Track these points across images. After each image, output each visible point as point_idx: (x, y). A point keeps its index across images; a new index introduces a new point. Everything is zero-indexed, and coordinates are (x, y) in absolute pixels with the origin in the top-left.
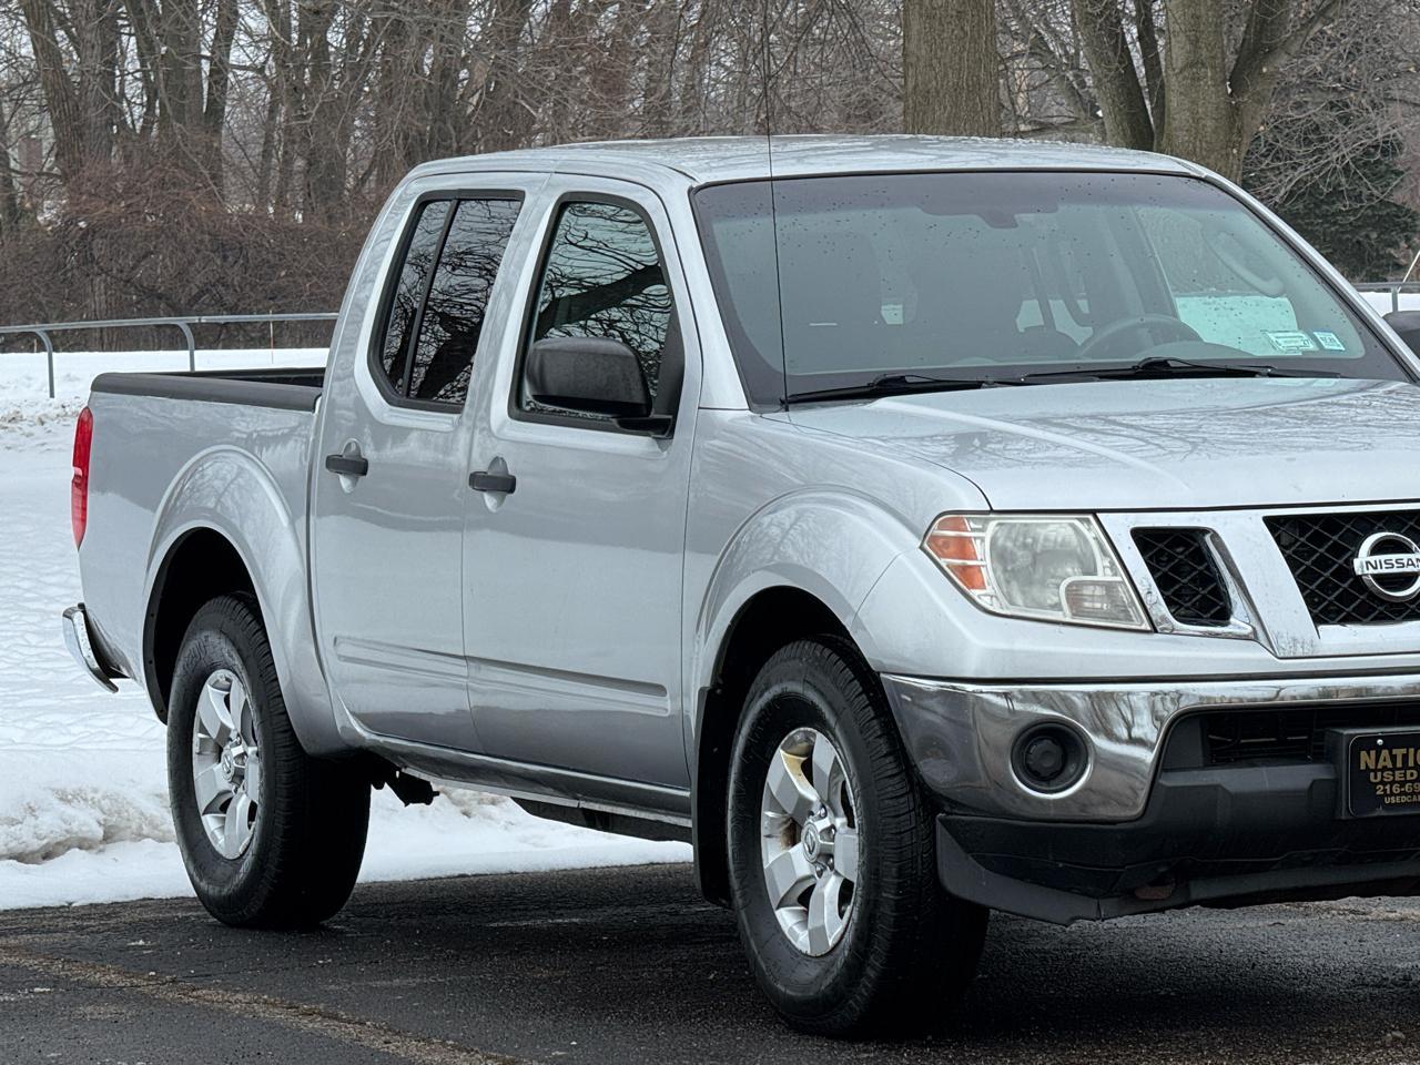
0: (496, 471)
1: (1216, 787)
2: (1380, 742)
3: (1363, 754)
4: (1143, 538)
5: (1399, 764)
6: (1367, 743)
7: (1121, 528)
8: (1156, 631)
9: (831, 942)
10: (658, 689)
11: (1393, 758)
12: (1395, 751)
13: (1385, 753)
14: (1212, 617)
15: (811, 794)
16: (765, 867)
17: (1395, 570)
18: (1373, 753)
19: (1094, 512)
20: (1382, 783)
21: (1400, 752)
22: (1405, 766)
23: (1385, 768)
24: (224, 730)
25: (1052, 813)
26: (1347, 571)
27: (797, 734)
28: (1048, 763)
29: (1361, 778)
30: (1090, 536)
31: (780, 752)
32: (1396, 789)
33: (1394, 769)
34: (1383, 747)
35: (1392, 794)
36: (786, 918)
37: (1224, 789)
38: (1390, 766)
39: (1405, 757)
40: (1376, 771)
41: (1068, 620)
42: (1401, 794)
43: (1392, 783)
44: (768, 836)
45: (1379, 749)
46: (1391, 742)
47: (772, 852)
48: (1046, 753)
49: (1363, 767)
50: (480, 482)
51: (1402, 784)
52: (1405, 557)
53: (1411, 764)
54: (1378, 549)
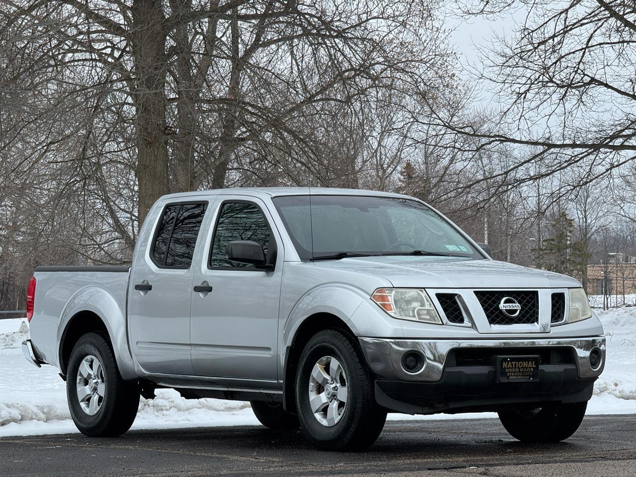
0: (205, 285)
1: (462, 372)
2: (509, 359)
3: (504, 363)
4: (439, 296)
5: (514, 367)
6: (505, 360)
7: (432, 293)
8: (443, 324)
9: (336, 422)
10: (268, 349)
11: (512, 365)
12: (513, 363)
13: (510, 363)
14: (459, 321)
15: (328, 377)
16: (310, 400)
17: (511, 308)
18: (507, 363)
19: (424, 288)
20: (509, 372)
22: (515, 367)
23: (510, 368)
24: (89, 375)
25: (414, 379)
26: (497, 308)
27: (324, 358)
28: (412, 364)
29: (503, 370)
30: (423, 295)
31: (317, 364)
33: (512, 368)
34: (510, 361)
35: (512, 376)
36: (318, 416)
37: (464, 373)
38: (511, 367)
39: (515, 364)
40: (507, 368)
41: (418, 320)
42: (515, 375)
43: (511, 372)
44: (311, 391)
45: (508, 362)
46: (512, 360)
47: (312, 396)
48: (411, 361)
49: (504, 367)
50: (197, 289)
51: (514, 373)
52: (514, 304)
53: (517, 367)
54: (506, 302)
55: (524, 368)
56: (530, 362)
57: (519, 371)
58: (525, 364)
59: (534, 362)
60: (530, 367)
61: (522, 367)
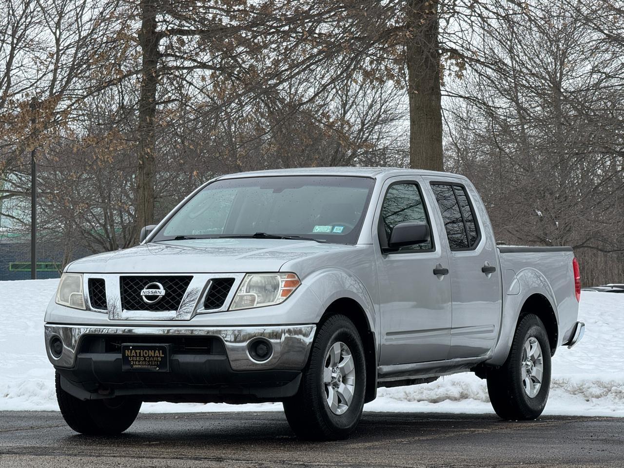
2: (130, 348)
3: (126, 351)
6: (127, 348)
7: (86, 277)
8: (87, 310)
11: (136, 353)
13: (133, 351)
17: (150, 294)
18: (129, 351)
20: (133, 360)
21: (138, 351)
22: (140, 356)
23: (133, 356)
25: (57, 364)
28: (58, 349)
29: (125, 359)
32: (137, 363)
33: (137, 356)
34: (133, 349)
35: (136, 364)
37: (93, 360)
38: (135, 355)
39: (140, 353)
40: (131, 357)
41: (69, 305)
42: (139, 364)
43: (136, 361)
46: (135, 348)
48: (58, 346)
49: (127, 355)
51: (139, 361)
55: (150, 357)
56: (157, 351)
57: (145, 360)
58: (151, 353)
59: (161, 351)
60: (157, 357)
61: (148, 356)
